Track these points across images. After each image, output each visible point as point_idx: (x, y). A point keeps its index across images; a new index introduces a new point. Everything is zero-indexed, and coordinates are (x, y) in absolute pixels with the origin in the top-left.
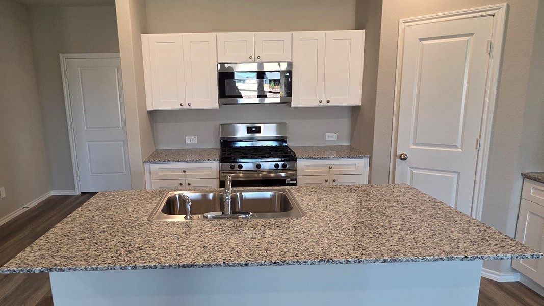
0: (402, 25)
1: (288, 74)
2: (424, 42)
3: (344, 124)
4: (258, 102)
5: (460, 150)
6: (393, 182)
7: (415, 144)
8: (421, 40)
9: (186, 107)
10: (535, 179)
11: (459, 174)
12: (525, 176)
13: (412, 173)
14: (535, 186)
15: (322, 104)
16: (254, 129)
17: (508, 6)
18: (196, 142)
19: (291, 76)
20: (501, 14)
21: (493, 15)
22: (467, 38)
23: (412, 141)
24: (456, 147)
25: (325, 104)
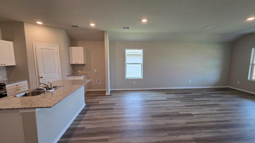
0: (34, 44)
2: (42, 50)
3: (4, 73)
7: (44, 73)
10: (70, 76)
11: (56, 78)
12: (67, 76)
13: (45, 81)
20: (58, 46)
21: (56, 47)
22: (52, 50)
23: (43, 73)
24: (54, 73)
25: (3, 65)
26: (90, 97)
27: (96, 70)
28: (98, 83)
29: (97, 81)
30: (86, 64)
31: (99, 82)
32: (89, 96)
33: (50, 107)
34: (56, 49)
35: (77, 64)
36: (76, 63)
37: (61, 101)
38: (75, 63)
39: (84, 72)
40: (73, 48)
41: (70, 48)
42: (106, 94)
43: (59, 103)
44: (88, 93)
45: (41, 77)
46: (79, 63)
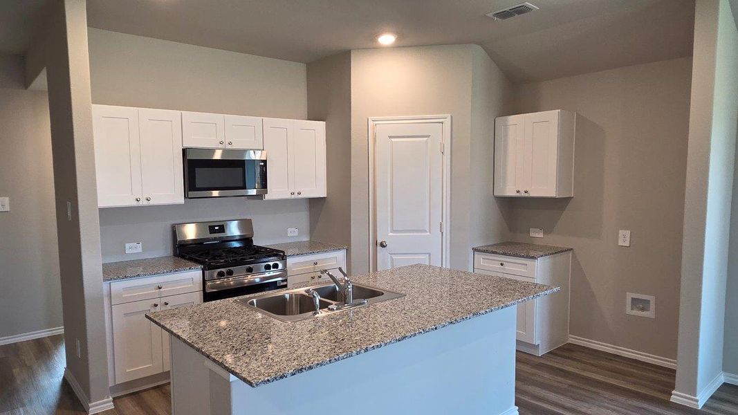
0: (371, 123)
1: (263, 164)
2: (393, 140)
3: (303, 217)
4: (217, 195)
5: (428, 233)
6: (375, 269)
7: (393, 231)
8: (390, 137)
9: (144, 203)
10: (484, 251)
11: (430, 254)
12: (475, 250)
13: (392, 260)
14: (483, 257)
15: (293, 197)
16: (216, 228)
17: (452, 117)
18: (140, 250)
19: (265, 165)
20: (448, 122)
21: (442, 123)
22: (425, 139)
23: (389, 229)
24: (426, 231)
25: (296, 196)
26: (567, 382)
27: (628, 233)
28: (636, 312)
29: (629, 301)
30: (570, 198)
31: (643, 309)
32: (561, 370)
33: (251, 384)
34: (440, 131)
35: (526, 195)
36: (518, 195)
37: (310, 368)
38: (514, 194)
39: (556, 240)
40: (513, 119)
41: (499, 120)
42: (674, 399)
43: (298, 375)
44: (566, 354)
45: (382, 245)
46: (533, 194)
